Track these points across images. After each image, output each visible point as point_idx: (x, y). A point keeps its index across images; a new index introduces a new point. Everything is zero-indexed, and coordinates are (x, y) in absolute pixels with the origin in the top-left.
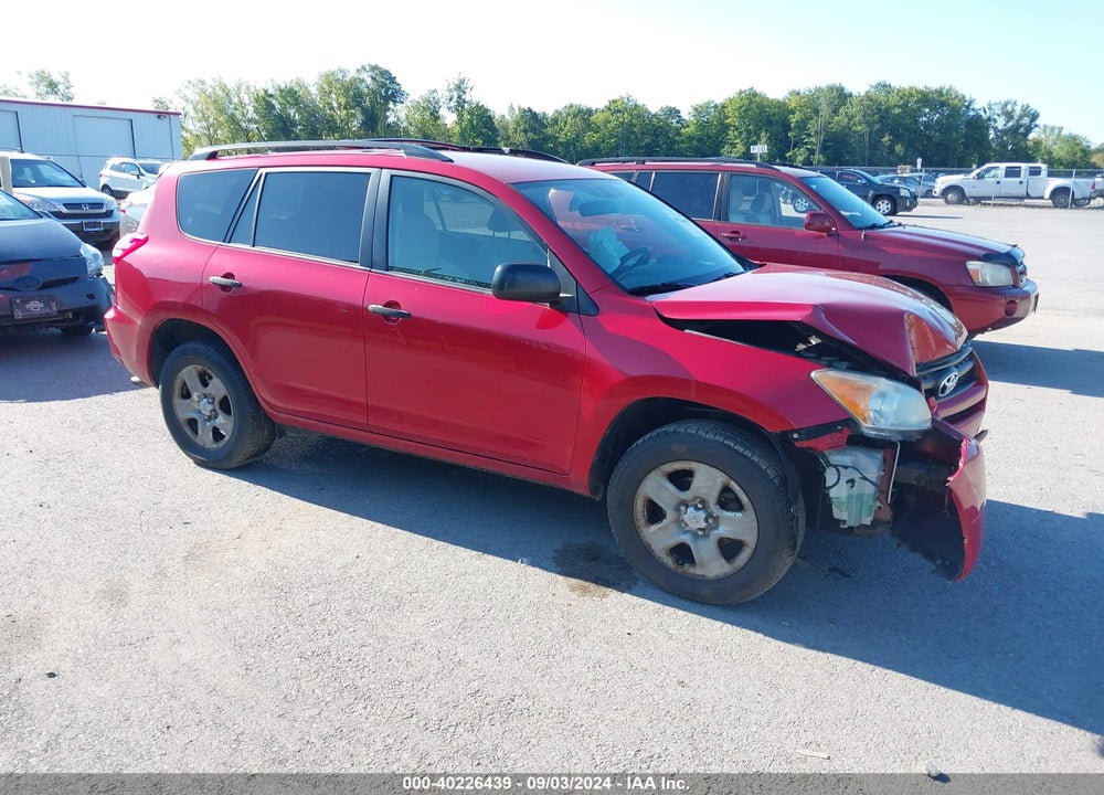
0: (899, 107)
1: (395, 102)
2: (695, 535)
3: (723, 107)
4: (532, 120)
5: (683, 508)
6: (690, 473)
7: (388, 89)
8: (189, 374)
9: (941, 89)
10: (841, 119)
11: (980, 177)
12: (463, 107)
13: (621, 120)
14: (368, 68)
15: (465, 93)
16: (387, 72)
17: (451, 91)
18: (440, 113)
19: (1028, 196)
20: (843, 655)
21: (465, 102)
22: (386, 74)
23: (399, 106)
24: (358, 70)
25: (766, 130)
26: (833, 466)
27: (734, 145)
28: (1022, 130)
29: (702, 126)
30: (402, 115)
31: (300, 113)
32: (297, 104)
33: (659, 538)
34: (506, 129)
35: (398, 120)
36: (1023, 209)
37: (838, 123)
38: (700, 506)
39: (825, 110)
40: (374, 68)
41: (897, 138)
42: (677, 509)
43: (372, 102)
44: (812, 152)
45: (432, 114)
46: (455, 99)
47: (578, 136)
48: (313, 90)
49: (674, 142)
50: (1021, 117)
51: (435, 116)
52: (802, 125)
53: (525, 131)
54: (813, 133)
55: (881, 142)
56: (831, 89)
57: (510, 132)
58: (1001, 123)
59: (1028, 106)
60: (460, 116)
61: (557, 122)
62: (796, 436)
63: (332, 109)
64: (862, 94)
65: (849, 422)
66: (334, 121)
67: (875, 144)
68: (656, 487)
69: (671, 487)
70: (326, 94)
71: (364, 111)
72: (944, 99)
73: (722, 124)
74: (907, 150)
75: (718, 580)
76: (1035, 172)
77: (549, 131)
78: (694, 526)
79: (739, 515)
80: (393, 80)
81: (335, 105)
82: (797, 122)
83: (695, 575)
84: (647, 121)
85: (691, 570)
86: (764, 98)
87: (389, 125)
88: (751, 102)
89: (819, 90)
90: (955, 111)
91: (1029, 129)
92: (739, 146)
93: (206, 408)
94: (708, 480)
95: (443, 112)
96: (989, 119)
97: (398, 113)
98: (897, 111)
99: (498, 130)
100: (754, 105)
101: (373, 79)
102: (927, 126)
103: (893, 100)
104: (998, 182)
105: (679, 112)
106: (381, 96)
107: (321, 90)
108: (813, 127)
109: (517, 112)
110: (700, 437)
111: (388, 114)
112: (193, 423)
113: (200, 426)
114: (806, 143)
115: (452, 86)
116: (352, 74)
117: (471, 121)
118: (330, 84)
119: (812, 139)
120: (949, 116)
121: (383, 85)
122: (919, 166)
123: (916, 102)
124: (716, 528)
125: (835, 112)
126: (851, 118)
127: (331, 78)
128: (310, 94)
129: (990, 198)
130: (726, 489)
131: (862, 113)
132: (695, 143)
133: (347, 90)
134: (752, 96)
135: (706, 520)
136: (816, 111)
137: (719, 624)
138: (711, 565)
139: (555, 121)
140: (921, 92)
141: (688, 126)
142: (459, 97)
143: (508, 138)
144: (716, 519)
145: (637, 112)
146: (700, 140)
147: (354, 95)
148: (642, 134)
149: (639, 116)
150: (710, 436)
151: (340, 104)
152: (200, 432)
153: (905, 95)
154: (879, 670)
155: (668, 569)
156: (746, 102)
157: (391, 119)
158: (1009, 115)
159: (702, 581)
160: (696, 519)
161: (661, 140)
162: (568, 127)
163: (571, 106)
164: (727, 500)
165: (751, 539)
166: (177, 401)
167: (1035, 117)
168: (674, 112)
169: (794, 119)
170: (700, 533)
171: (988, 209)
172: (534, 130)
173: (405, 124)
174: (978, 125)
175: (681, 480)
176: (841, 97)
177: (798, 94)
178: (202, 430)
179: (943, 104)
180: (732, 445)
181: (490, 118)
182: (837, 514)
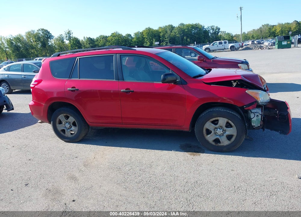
0: (187, 29)
1: (50, 39)
2: (220, 136)
3: (142, 33)
4: (91, 41)
5: (216, 129)
6: (218, 120)
7: (48, 35)
8: (61, 117)
9: (196, 24)
10: (173, 33)
11: (213, 45)
12: (71, 39)
13: (116, 38)
14: (40, 30)
15: (71, 35)
16: (47, 30)
17: (66, 34)
18: (64, 41)
19: (225, 49)
20: (262, 157)
21: (71, 37)
22: (46, 31)
23: (52, 40)
24: (38, 30)
25: (154, 38)
26: (253, 113)
27: (147, 43)
28: (217, 33)
29: (138, 38)
30: (53, 42)
31: (22, 44)
32: (20, 42)
33: (210, 138)
34: (84, 44)
35: (52, 44)
36: (224, 52)
37: (172, 35)
38: (221, 128)
39: (169, 32)
40: (43, 29)
41: (187, 37)
42: (214, 130)
43: (43, 39)
44: (167, 43)
45: (62, 41)
46: (68, 37)
47: (104, 44)
48: (25, 37)
49: (131, 43)
50: (216, 30)
51: (63, 42)
52: (164, 36)
53: (89, 44)
54: (166, 38)
55: (183, 38)
56: (169, 26)
57: (85, 44)
58: (211, 31)
59: (217, 27)
60: (70, 42)
61: (98, 40)
62: (245, 107)
63: (31, 42)
64: (177, 26)
65: (256, 102)
66: (32, 46)
67: (182, 39)
68: (209, 125)
69: (213, 125)
70: (28, 38)
71: (41, 42)
72: (197, 26)
73: (143, 37)
74: (190, 40)
75: (227, 146)
76: (225, 43)
77: (96, 43)
78: (219, 133)
79: (231, 128)
80: (49, 33)
81: (32, 41)
82: (162, 35)
83: (221, 145)
84: (123, 38)
85: (220, 145)
86: (153, 29)
87: (49, 45)
88: (149, 31)
89: (166, 26)
90: (200, 29)
91: (218, 33)
92: (148, 43)
93: (68, 126)
94: (222, 121)
95: (65, 40)
96: (209, 31)
97: (52, 42)
98: (186, 30)
99: (81, 44)
100: (150, 32)
101: (43, 33)
102: (194, 33)
103: (185, 27)
104: (218, 46)
105: (131, 35)
106: (46, 38)
107: (27, 37)
108: (166, 36)
109: (86, 39)
110: (220, 111)
111: (49, 42)
112: (63, 131)
113: (66, 131)
114: (165, 41)
115: (67, 33)
116: (36, 31)
117: (73, 42)
118: (30, 35)
119: (167, 39)
120: (199, 30)
121: (46, 34)
122: (195, 44)
123: (191, 28)
124: (225, 133)
125: (171, 32)
126: (175, 33)
127: (30, 33)
128: (24, 38)
129: (216, 50)
130: (227, 123)
131: (178, 32)
132: (136, 43)
133: (35, 36)
134: (149, 29)
135: (223, 131)
136: (167, 32)
137: (230, 156)
138: (225, 142)
139: (97, 40)
140: (191, 25)
141: (134, 39)
142: (69, 36)
143: (85, 46)
144: (225, 131)
145: (120, 36)
146: (138, 42)
147: (37, 38)
148: (122, 42)
149: (120, 37)
150: (223, 110)
151: (34, 41)
152: (66, 133)
153: (188, 26)
154: (272, 159)
155: (214, 145)
156: (148, 31)
157: (50, 44)
158: (213, 29)
159: (223, 147)
160: (220, 132)
161: (127, 43)
162: (101, 41)
163: (101, 36)
164: (228, 125)
165: (235, 134)
166: (58, 125)
167: (219, 29)
168: (130, 35)
169: (161, 34)
170: (221, 135)
171: (216, 53)
172: (91, 43)
173: (54, 45)
174: (206, 32)
175: (215, 122)
176: (172, 28)
177: (161, 28)
178: (67, 132)
179: (197, 28)
180: (229, 111)
181: (79, 41)
182: (253, 124)
